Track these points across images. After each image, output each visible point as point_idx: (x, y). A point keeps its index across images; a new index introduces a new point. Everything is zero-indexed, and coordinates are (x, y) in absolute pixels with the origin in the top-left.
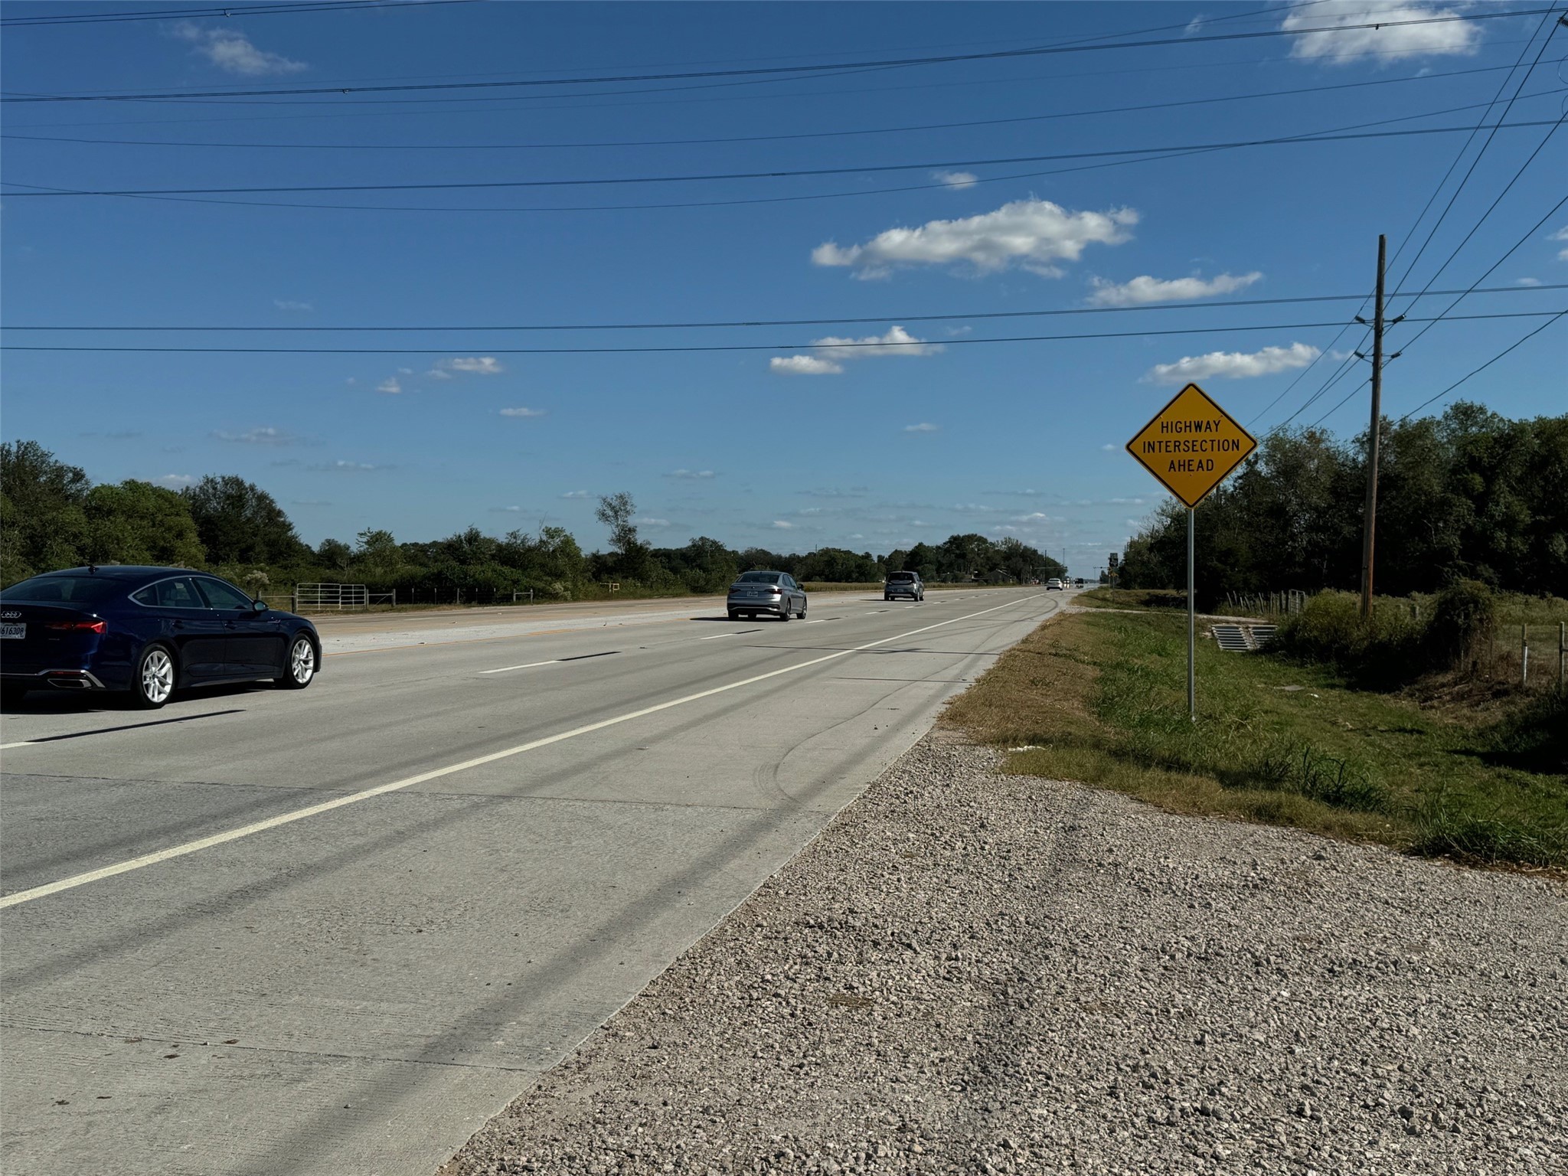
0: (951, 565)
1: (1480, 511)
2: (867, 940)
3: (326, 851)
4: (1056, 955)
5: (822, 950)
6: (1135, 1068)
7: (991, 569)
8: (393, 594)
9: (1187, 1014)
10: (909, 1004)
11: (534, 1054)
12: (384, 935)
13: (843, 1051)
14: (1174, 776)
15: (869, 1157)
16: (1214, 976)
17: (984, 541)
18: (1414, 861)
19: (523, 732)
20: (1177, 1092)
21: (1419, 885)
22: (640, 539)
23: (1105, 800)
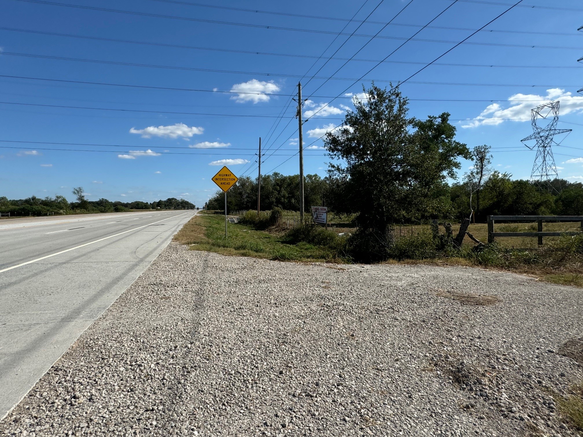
0: (168, 205)
1: (278, 194)
2: (166, 286)
3: (14, 279)
4: (207, 285)
5: (156, 289)
6: (226, 303)
7: (178, 206)
8: (9, 214)
9: (235, 292)
10: (178, 297)
11: (91, 317)
12: (40, 296)
13: (166, 308)
14: (225, 248)
15: (176, 325)
16: (238, 285)
17: (176, 199)
18: (272, 261)
19: (63, 247)
20: (235, 306)
21: (273, 265)
22: (85, 199)
23: (212, 254)
